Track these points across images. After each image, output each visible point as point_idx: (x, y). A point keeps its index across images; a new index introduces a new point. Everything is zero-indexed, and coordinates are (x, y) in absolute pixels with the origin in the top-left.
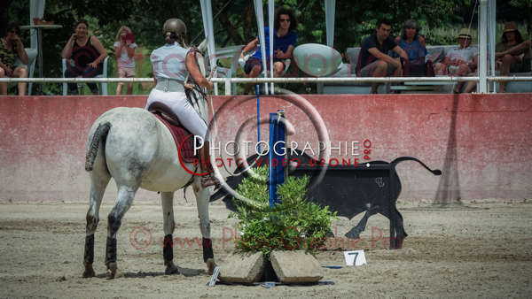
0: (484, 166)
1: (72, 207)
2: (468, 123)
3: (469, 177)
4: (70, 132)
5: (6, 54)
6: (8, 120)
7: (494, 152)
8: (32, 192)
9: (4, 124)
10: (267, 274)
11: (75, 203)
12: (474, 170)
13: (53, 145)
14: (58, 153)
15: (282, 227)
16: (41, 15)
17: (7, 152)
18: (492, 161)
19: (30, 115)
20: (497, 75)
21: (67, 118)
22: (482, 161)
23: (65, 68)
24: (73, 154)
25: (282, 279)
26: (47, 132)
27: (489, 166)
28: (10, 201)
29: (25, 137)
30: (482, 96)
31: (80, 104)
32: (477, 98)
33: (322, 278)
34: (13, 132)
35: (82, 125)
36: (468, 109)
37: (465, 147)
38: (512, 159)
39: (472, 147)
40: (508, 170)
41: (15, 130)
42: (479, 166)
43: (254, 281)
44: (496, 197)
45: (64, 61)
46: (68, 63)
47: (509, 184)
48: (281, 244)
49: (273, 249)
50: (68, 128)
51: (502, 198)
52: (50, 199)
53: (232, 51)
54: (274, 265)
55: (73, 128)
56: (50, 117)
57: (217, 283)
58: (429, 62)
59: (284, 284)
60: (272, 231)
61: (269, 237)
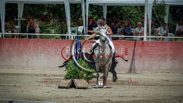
0: (144, 62)
1: (26, 70)
2: (140, 49)
3: (140, 65)
4: (27, 49)
5: (9, 27)
6: (9, 45)
7: (147, 58)
8: (16, 66)
9: (8, 46)
10: (73, 86)
11: (27, 69)
12: (142, 63)
13: (22, 53)
14: (23, 55)
15: (77, 72)
16: (21, 16)
17: (8, 54)
18: (147, 61)
19: (16, 44)
20: (151, 36)
21: (26, 45)
22: (144, 60)
23: (27, 31)
24: (27, 55)
25: (77, 87)
26: (20, 49)
27: (146, 62)
28: (9, 68)
29: (14, 50)
30: (145, 42)
31: (30, 41)
32: (143, 42)
33: (88, 87)
34: (11, 49)
35: (30, 47)
36: (140, 45)
37: (139, 56)
38: (153, 60)
39: (141, 56)
40: (151, 63)
41: (11, 48)
42: (143, 62)
43: (69, 87)
44: (148, 71)
45: (27, 29)
46: (28, 30)
47: (152, 67)
48: (77, 77)
49: (74, 78)
50: (26, 48)
51: (150, 71)
52: (20, 68)
53: (76, 28)
54: (74, 83)
55: (28, 48)
56: (21, 44)
57: (58, 88)
58: (132, 33)
59: (77, 88)
60: (74, 73)
61: (73, 75)
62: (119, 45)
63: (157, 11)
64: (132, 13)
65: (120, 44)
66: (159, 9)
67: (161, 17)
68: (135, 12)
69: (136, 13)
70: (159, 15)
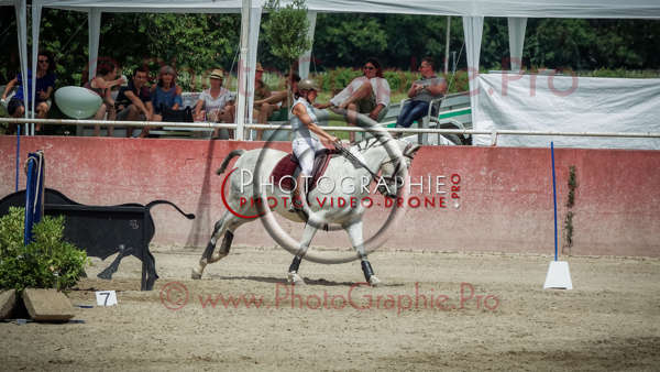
10: (19, 311)
15: (36, 265)
20: (254, 123)
25: (33, 317)
30: (238, 143)
32: (234, 145)
33: (73, 316)
43: (6, 317)
44: (247, 243)
48: (34, 281)
49: (26, 286)
51: (254, 243)
54: (26, 303)
58: (188, 107)
59: (35, 321)
60: (25, 268)
61: (23, 275)
62: (150, 153)
63: (277, 33)
64: (181, 35)
65: (154, 150)
66: (284, 27)
67: (290, 55)
68: (191, 32)
69: (196, 35)
70: (285, 47)
